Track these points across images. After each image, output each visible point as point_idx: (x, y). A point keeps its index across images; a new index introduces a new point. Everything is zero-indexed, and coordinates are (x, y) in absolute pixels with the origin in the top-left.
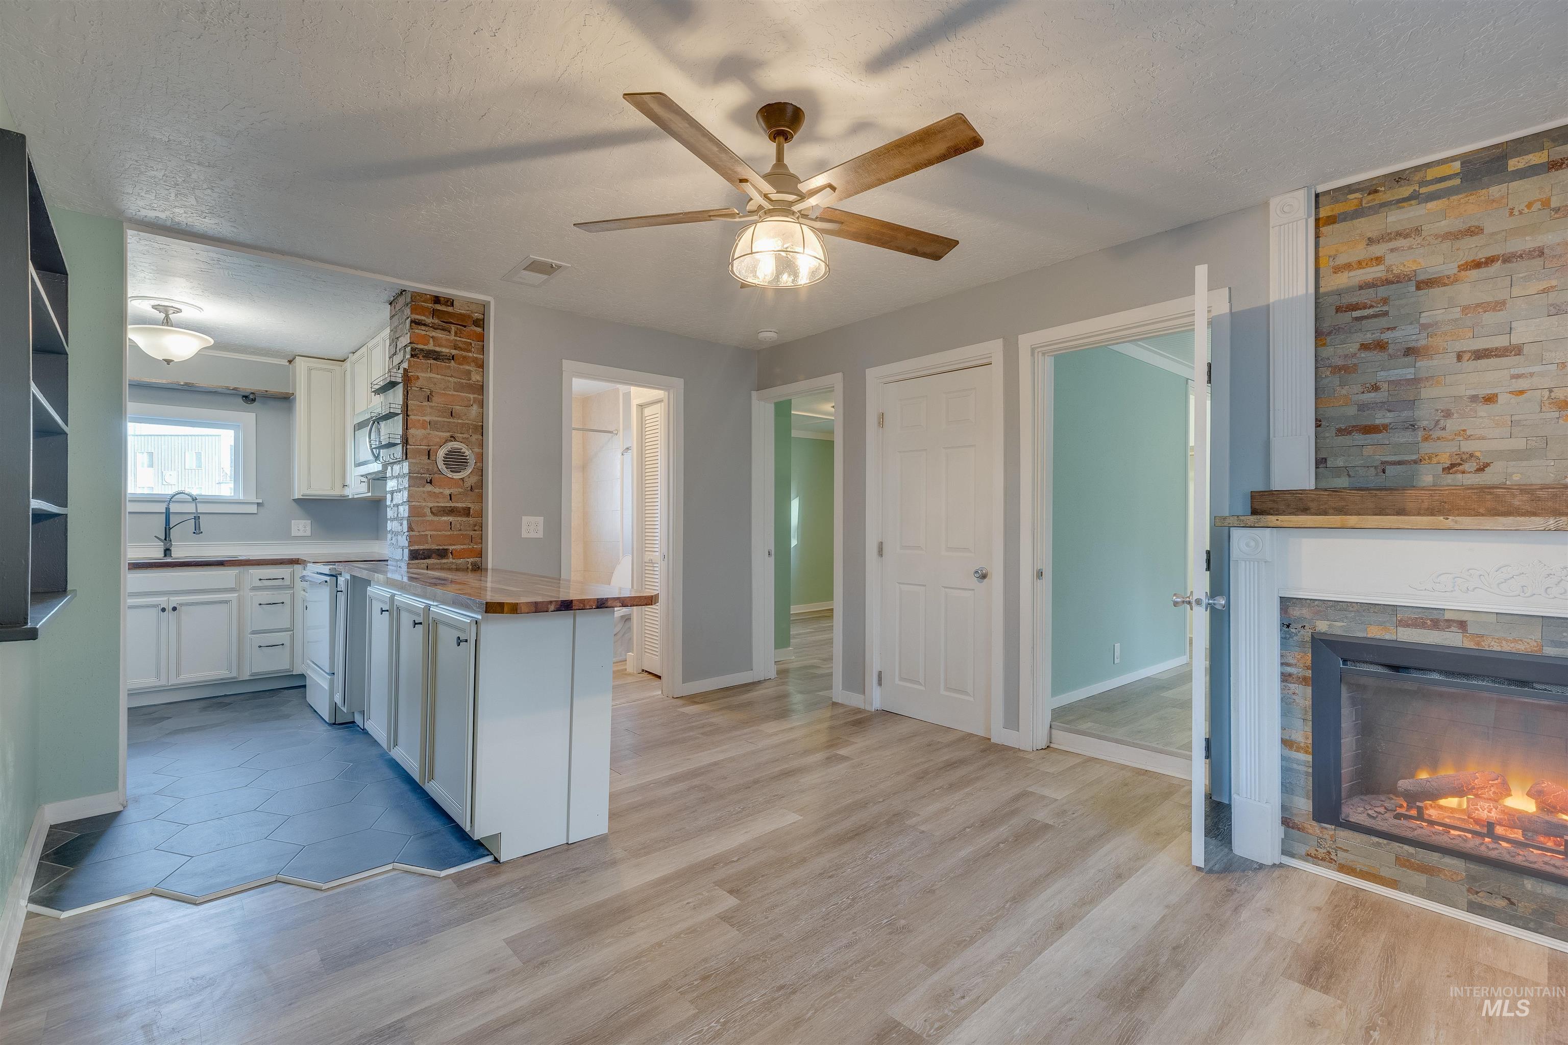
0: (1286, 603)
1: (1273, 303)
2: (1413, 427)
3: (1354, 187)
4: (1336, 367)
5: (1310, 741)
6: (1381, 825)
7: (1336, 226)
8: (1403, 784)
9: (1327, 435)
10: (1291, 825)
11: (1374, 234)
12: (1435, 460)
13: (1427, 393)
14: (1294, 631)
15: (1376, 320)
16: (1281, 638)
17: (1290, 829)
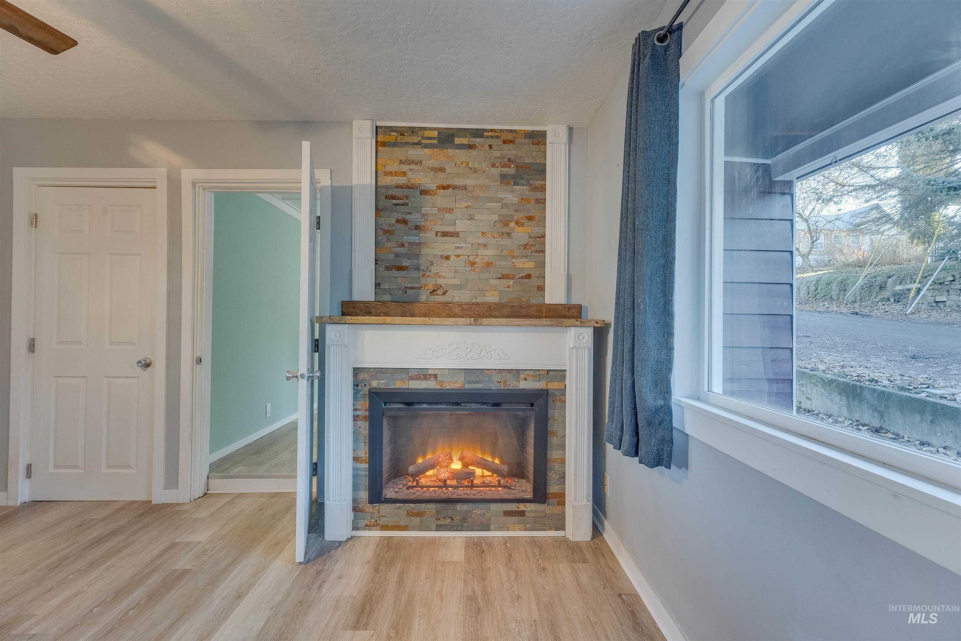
0: (356, 371)
1: (354, 185)
2: (418, 269)
3: (394, 129)
4: (385, 230)
5: (367, 455)
6: (401, 496)
7: (386, 148)
8: (412, 469)
9: (381, 269)
10: (357, 510)
11: (403, 159)
12: (427, 288)
13: (424, 251)
14: (360, 388)
15: (402, 207)
16: (353, 393)
17: (357, 513)
